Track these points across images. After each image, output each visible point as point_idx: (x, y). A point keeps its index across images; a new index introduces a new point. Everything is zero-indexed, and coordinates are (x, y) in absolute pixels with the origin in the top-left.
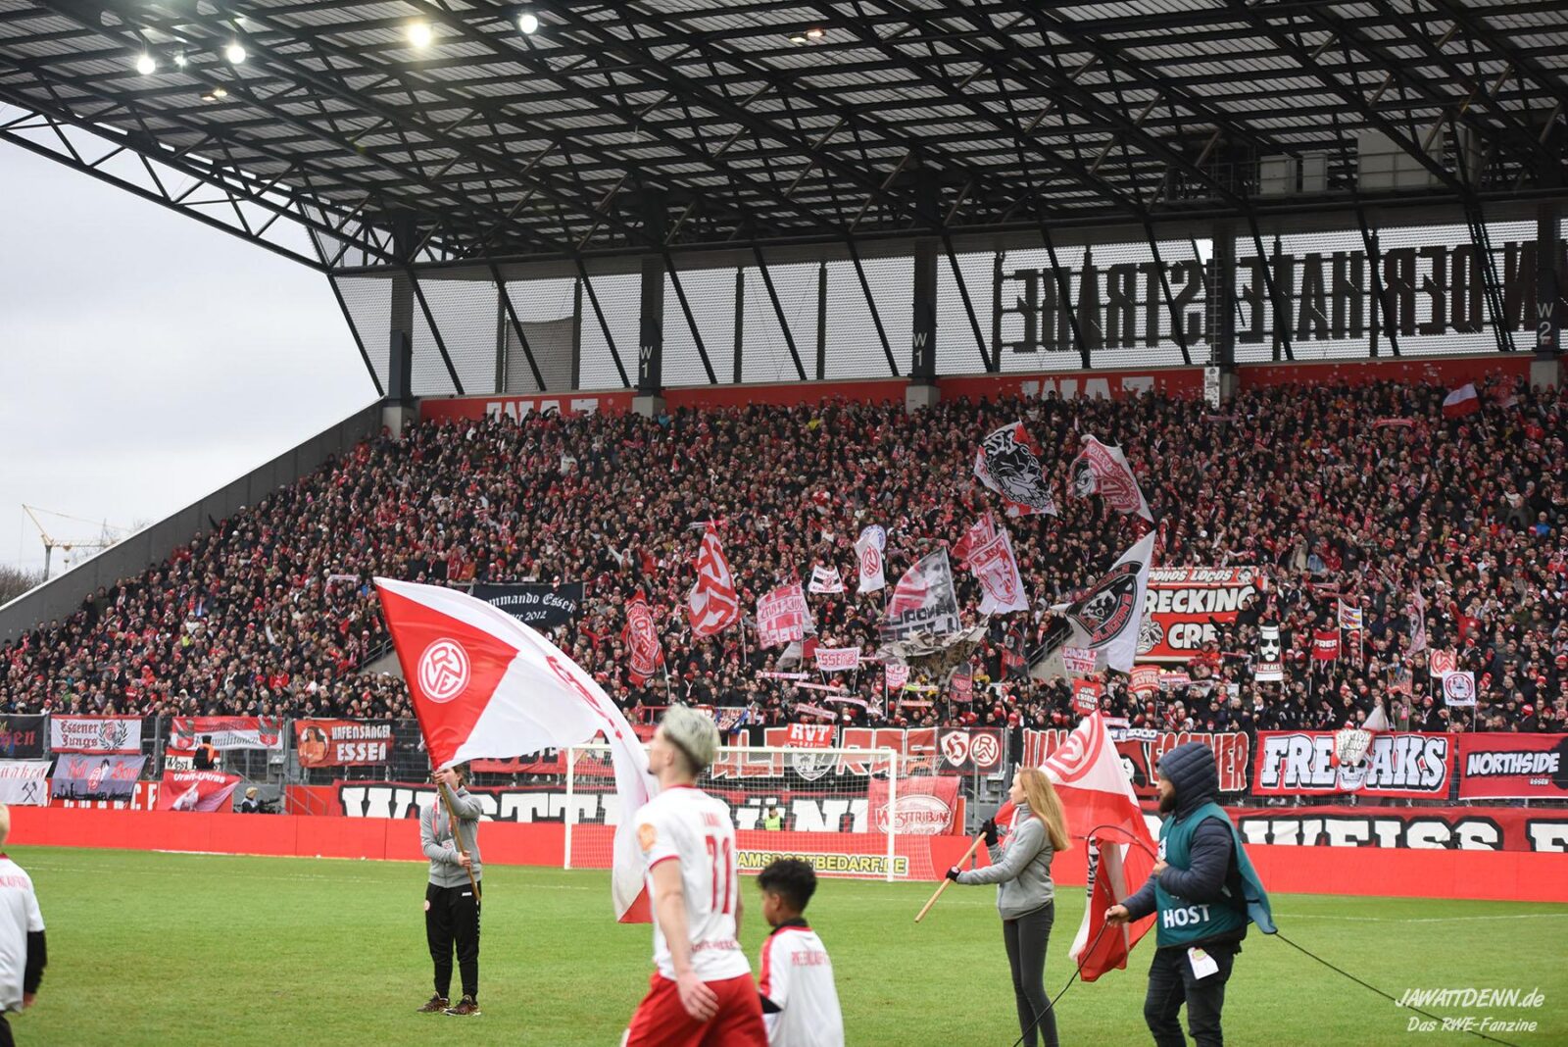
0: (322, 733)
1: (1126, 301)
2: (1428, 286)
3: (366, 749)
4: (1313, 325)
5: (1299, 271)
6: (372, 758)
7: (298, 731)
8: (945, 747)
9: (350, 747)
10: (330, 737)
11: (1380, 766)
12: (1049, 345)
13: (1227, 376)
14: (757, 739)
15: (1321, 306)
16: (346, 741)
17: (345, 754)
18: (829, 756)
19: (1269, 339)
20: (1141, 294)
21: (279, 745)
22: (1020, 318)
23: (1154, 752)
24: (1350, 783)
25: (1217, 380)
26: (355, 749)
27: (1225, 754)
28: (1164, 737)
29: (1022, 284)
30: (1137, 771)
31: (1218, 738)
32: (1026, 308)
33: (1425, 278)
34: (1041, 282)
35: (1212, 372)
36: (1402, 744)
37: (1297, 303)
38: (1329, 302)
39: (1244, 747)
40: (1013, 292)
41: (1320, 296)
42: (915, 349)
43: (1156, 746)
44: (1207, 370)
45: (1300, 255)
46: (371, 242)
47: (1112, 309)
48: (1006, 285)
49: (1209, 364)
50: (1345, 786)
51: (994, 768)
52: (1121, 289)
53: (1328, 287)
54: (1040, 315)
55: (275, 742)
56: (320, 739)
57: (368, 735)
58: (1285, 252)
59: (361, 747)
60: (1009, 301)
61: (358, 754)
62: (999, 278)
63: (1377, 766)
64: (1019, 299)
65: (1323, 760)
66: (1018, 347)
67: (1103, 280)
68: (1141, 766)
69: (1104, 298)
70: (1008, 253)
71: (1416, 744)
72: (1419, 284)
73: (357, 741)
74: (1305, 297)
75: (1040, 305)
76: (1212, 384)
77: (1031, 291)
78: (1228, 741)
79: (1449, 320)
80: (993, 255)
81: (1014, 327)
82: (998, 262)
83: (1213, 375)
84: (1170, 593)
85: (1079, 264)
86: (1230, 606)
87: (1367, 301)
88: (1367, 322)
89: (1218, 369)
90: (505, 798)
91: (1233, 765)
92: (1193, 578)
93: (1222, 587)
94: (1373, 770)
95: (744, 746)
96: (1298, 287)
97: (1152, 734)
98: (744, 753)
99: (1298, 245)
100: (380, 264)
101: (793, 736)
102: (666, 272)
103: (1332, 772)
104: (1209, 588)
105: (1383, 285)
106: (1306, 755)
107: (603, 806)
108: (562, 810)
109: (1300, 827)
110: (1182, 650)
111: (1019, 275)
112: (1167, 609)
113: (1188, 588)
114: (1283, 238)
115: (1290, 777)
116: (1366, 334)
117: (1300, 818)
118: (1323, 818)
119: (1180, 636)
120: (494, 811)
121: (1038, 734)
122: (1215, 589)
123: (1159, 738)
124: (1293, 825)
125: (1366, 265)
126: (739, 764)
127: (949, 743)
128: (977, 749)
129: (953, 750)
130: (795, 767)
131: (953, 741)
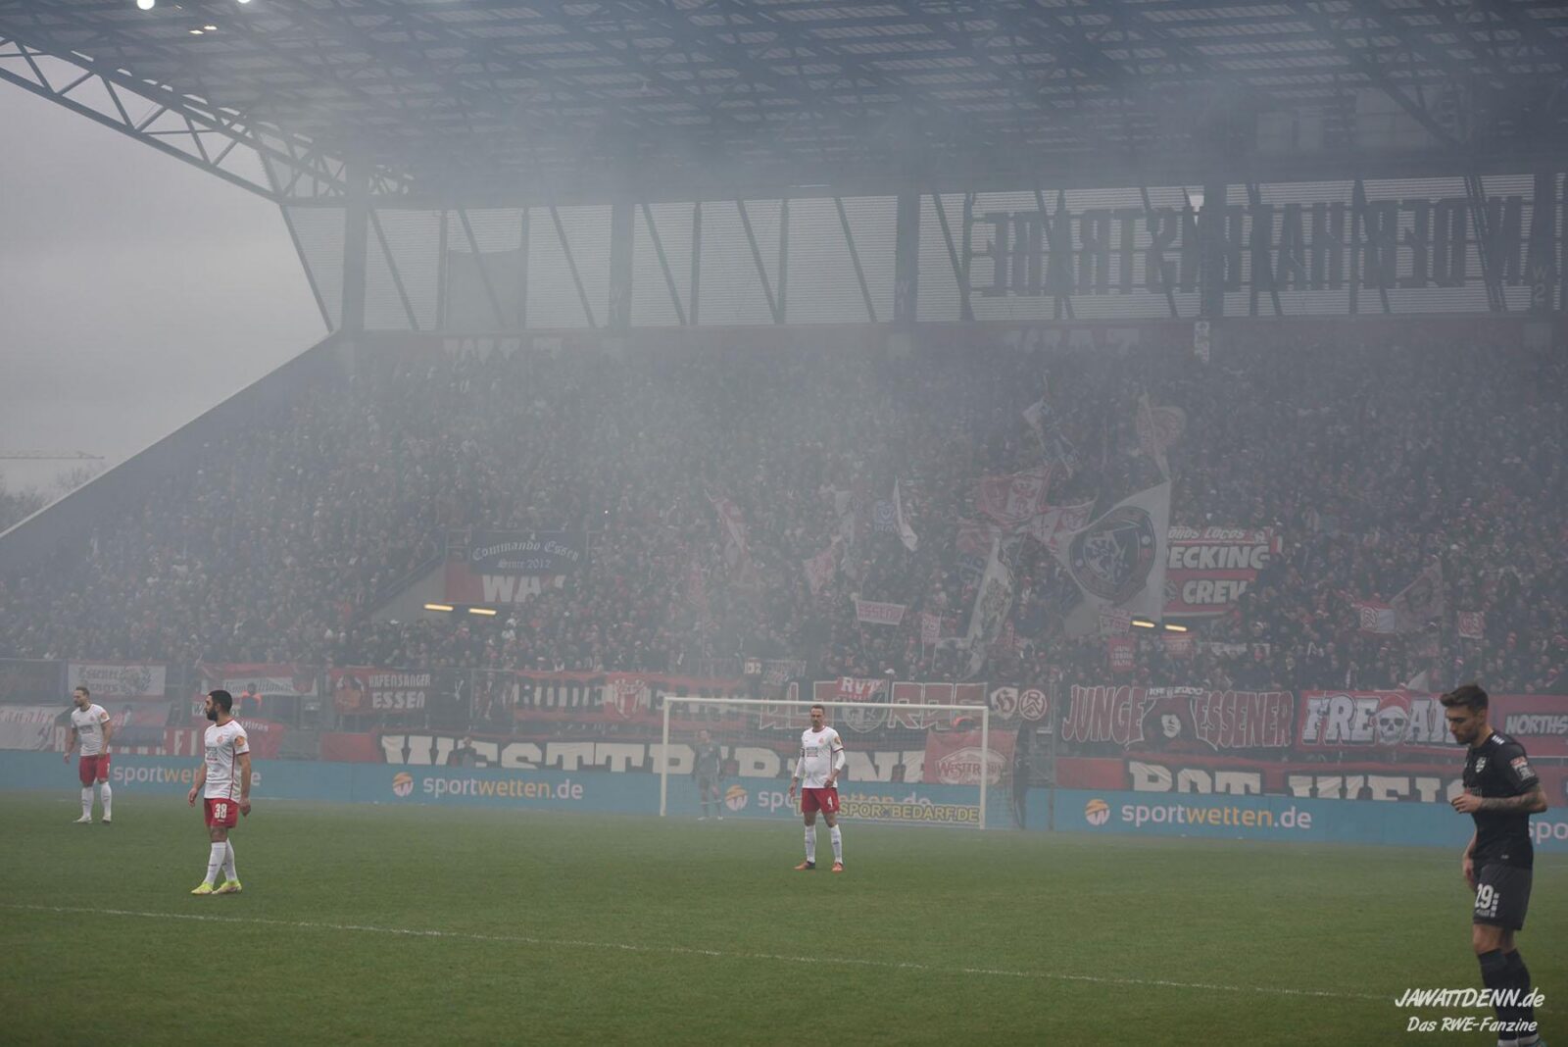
0: (358, 681)
1: (1099, 248)
2: (1409, 240)
3: (405, 698)
5: (1278, 220)
6: (410, 706)
8: (994, 702)
9: (387, 696)
10: (367, 685)
11: (1416, 724)
12: (1019, 290)
13: (1216, 330)
14: (806, 693)
15: (1300, 257)
16: (383, 689)
17: (383, 702)
18: (879, 711)
19: (1246, 290)
20: (1115, 242)
21: (314, 692)
22: (989, 262)
23: (1199, 708)
24: (1388, 740)
25: (1208, 335)
26: (393, 698)
27: (1269, 712)
28: (1210, 695)
29: (992, 227)
30: (1183, 726)
31: (1263, 697)
32: (996, 252)
33: (1407, 230)
34: (1011, 225)
35: (1202, 326)
37: (1275, 255)
38: (1308, 253)
39: (1289, 706)
40: (983, 234)
41: (1300, 247)
42: (897, 297)
43: (1201, 703)
44: (1198, 324)
45: (1279, 205)
46: (321, 169)
47: (1085, 254)
48: (976, 228)
49: (1198, 318)
50: (1384, 742)
51: (1043, 722)
52: (1095, 235)
53: (1308, 239)
54: (1010, 259)
55: (309, 690)
56: (356, 687)
57: (406, 683)
58: (1264, 201)
59: (399, 696)
60: (978, 245)
61: (395, 701)
62: (968, 220)
63: (1413, 724)
64: (989, 243)
65: (1361, 718)
66: (987, 292)
67: (1075, 225)
68: (1187, 722)
69: (1077, 245)
70: (980, 196)
72: (1401, 237)
73: (394, 690)
74: (1283, 247)
75: (1011, 249)
76: (1202, 339)
77: (1001, 233)
78: (1272, 701)
79: (1430, 275)
80: (962, 197)
81: (982, 271)
82: (968, 205)
83: (1202, 329)
84: (1182, 549)
85: (1051, 209)
86: (1243, 564)
87: (1347, 253)
88: (1347, 274)
89: (1207, 324)
90: (550, 746)
91: (1275, 723)
92: (1207, 536)
93: (1234, 545)
94: (1410, 729)
95: (793, 699)
96: (1276, 237)
97: (1198, 691)
98: (793, 706)
99: (1278, 194)
100: (332, 193)
101: (843, 689)
102: (639, 208)
103: (1370, 729)
104: (1223, 545)
105: (1364, 237)
106: (1347, 714)
107: (651, 754)
108: (609, 759)
109: (1344, 782)
110: (1195, 606)
111: (990, 218)
112: (1179, 565)
113: (1200, 545)
114: (1262, 187)
115: (1331, 733)
116: (1346, 287)
117: (1344, 774)
118: (1366, 774)
119: (1193, 592)
120: (539, 759)
121: (1087, 690)
122: (1228, 546)
123: (1204, 696)
124: (1337, 780)
125: (1348, 217)
126: (788, 715)
127: (998, 698)
128: (1024, 705)
129: (1002, 704)
130: (845, 720)
131: (1002, 696)
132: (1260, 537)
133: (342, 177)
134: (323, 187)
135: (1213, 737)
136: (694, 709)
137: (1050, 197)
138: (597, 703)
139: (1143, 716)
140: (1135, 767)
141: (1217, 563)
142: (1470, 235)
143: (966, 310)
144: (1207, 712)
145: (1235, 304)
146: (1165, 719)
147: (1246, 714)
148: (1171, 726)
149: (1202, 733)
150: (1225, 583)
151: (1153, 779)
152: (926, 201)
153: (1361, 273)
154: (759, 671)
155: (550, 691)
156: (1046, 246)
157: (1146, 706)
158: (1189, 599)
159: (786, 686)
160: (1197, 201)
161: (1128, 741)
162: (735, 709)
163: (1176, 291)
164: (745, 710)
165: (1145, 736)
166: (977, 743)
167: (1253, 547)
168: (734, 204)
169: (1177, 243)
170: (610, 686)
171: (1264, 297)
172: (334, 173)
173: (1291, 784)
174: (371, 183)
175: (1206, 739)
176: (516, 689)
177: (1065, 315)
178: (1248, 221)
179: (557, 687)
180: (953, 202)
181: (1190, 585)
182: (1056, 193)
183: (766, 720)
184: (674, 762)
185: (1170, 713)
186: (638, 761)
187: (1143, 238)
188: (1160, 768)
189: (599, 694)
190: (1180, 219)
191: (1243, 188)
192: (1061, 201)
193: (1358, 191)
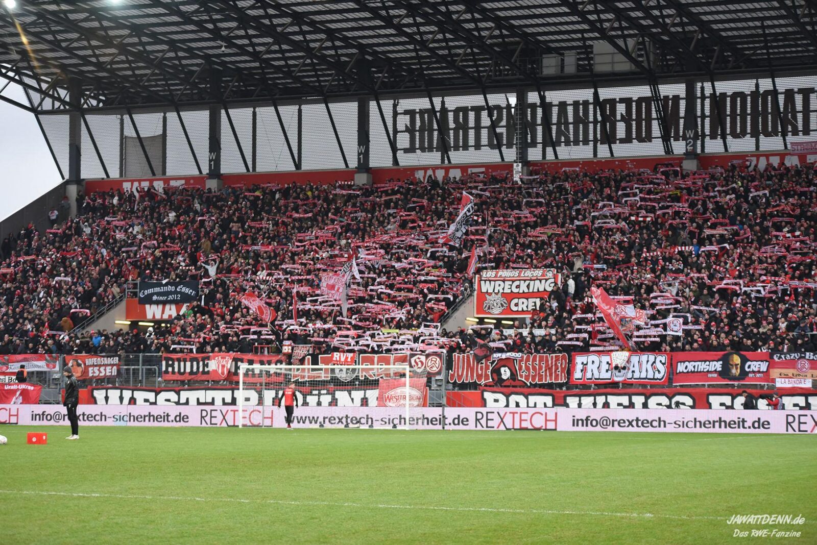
0: (80, 362)
1: (463, 127)
2: (623, 119)
3: (105, 370)
4: (563, 139)
5: (555, 110)
6: (108, 374)
7: (67, 361)
8: (413, 363)
9: (96, 369)
10: (85, 364)
11: (633, 369)
12: (423, 149)
13: (525, 168)
14: (315, 362)
15: (567, 129)
16: (94, 366)
17: (94, 372)
18: (354, 370)
19: (540, 146)
20: (472, 123)
21: (57, 368)
22: (407, 135)
23: (520, 364)
24: (619, 378)
25: (520, 170)
26: (99, 370)
27: (556, 364)
28: (525, 357)
29: (408, 117)
30: (512, 374)
31: (552, 357)
32: (410, 130)
33: (622, 114)
34: (418, 116)
35: (518, 166)
36: (644, 358)
37: (554, 128)
38: (571, 127)
39: (566, 361)
40: (403, 121)
41: (567, 124)
42: (359, 154)
43: (521, 361)
44: (515, 165)
45: (556, 102)
46: (56, 95)
47: (456, 130)
48: (399, 117)
49: (515, 162)
50: (616, 379)
51: (439, 373)
52: (461, 120)
53: (571, 120)
54: (417, 134)
55: (54, 367)
56: (79, 365)
57: (106, 362)
58: (548, 100)
59: (102, 369)
60: (401, 126)
61: (100, 372)
62: (395, 114)
63: (632, 369)
64: (406, 126)
65: (605, 367)
66: (406, 151)
67: (451, 116)
68: (514, 371)
69: (452, 125)
70: (401, 101)
71: (652, 358)
72: (619, 117)
73: (100, 366)
74: (559, 124)
75: (417, 128)
76: (518, 172)
77: (413, 121)
78: (557, 358)
79: (634, 136)
80: (392, 102)
81: (403, 140)
82: (395, 106)
83: (518, 167)
84: (511, 283)
85: (438, 107)
86: (541, 289)
87: (591, 126)
88: (591, 137)
89: (520, 164)
90: (182, 393)
91: (560, 370)
92: (522, 275)
93: (537, 279)
94: (630, 371)
95: (309, 364)
96: (554, 119)
97: (519, 355)
98: (309, 369)
99: (554, 97)
100: (62, 107)
101: (334, 359)
102: (223, 112)
103: (610, 372)
104: (531, 280)
105: (599, 118)
106: (597, 364)
107: (235, 396)
108: (213, 399)
109: (595, 399)
110: (517, 312)
111: (406, 112)
112: (509, 291)
113: (520, 280)
114: (547, 93)
115: (589, 375)
116: (591, 144)
117: (595, 395)
118: (606, 395)
119: (516, 305)
120: (177, 400)
121: (461, 356)
122: (534, 280)
123: (522, 357)
124: (592, 398)
125: (591, 107)
126: (306, 374)
127: (415, 361)
128: (429, 364)
129: (417, 365)
130: (337, 375)
131: (417, 360)
132: (550, 275)
133: (67, 99)
134: (57, 104)
135: (527, 378)
136: (257, 372)
137: (437, 101)
138: (206, 369)
139: (491, 368)
140: (488, 396)
141: (528, 289)
142: (654, 115)
143: (395, 161)
144: (524, 365)
145: (534, 154)
146: (502, 369)
147: (544, 366)
148: (505, 373)
149: (521, 376)
150: (534, 300)
151: (496, 401)
152: (373, 105)
153: (599, 136)
154: (290, 351)
155: (182, 364)
156: (435, 127)
157: (492, 363)
158: (514, 309)
159: (304, 358)
160: (513, 100)
161: (483, 382)
162: (279, 371)
163: (504, 149)
164: (283, 371)
165: (493, 379)
166: (404, 385)
167: (546, 280)
168: (273, 108)
169: (504, 123)
170: (213, 361)
171: (549, 150)
172: (62, 97)
173: (568, 401)
174: (82, 101)
175: (523, 380)
176: (164, 363)
177: (446, 162)
178: (540, 111)
179: (185, 361)
180: (387, 105)
181: (515, 301)
182: (440, 99)
183: (295, 376)
184: (247, 399)
185: (504, 366)
186: (229, 400)
187: (486, 121)
188: (501, 395)
189: (207, 365)
190: (505, 111)
191: (536, 94)
192: (443, 103)
193: (596, 95)
